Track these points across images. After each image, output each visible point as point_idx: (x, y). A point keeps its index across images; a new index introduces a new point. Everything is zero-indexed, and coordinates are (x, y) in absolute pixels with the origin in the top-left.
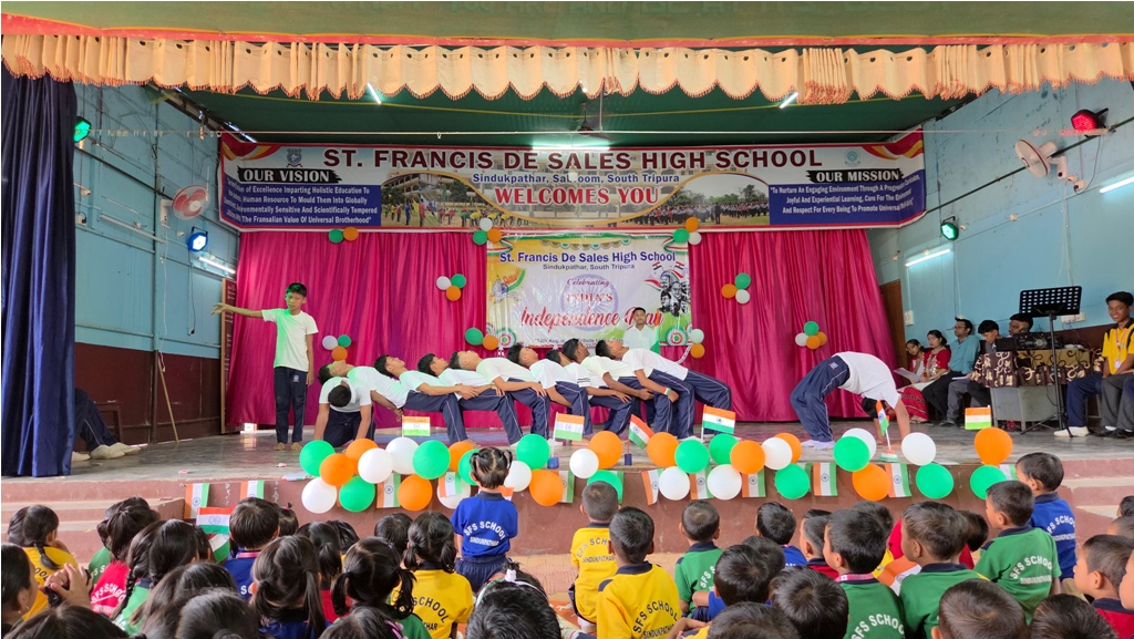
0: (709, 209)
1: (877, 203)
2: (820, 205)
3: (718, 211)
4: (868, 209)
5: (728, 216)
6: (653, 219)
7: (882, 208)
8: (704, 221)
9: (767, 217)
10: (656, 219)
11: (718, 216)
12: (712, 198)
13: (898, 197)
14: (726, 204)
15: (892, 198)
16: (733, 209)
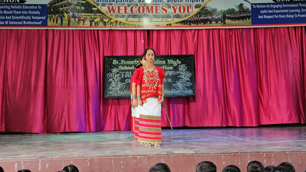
0: (220, 16)
2: (278, 14)
4: (303, 16)
10: (192, 22)
11: (224, 20)
12: (221, 11)
14: (228, 14)
16: (232, 16)
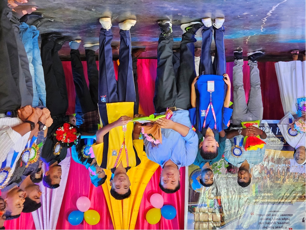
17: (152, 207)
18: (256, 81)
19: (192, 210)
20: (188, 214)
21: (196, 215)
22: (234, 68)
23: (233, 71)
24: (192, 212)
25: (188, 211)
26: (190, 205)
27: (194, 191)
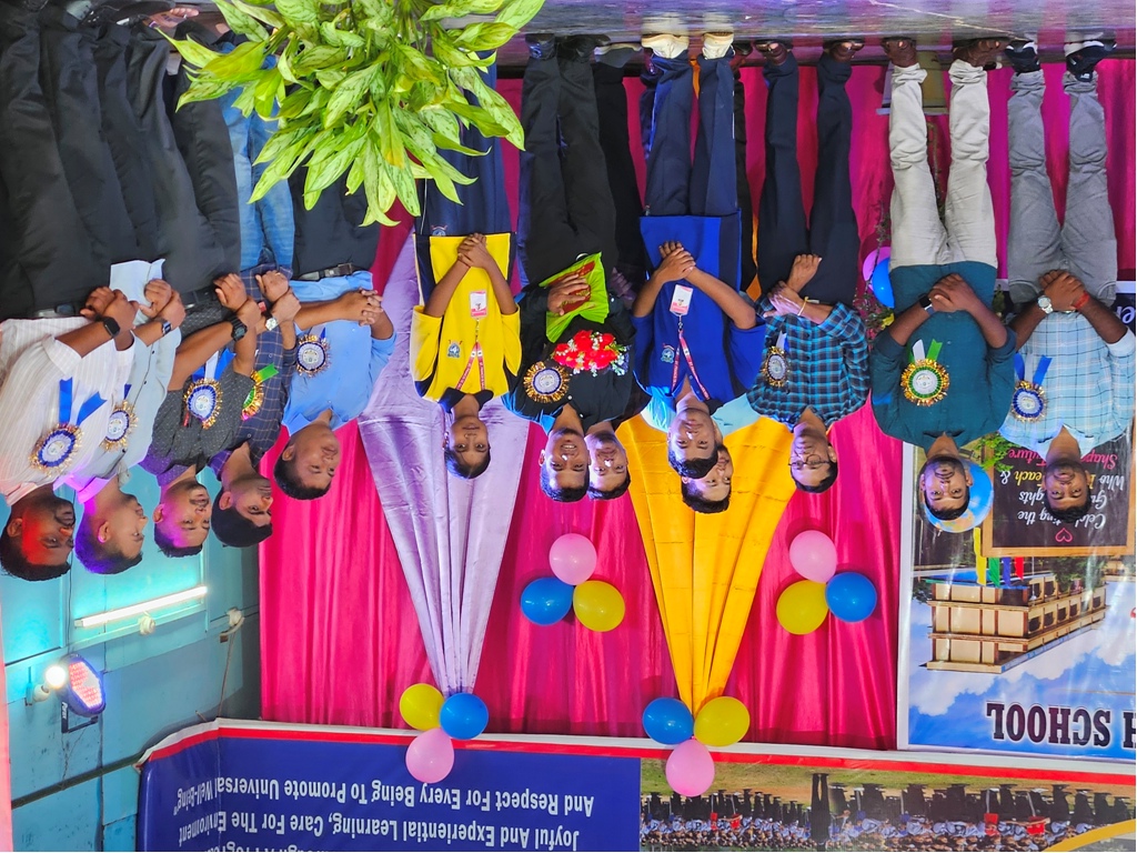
0: (849, 831)
1: (287, 806)
2: (469, 814)
3: (818, 821)
4: (318, 790)
5: (785, 799)
6: (1056, 810)
7: (269, 788)
8: (872, 791)
9: (647, 786)
10: (1044, 810)
11: (819, 805)
13: (218, 821)
14: (791, 842)
15: (238, 819)
16: (766, 825)
17: (796, 578)
18: (1086, 149)
19: (923, 591)
20: (912, 607)
21: (941, 609)
22: (1011, 103)
23: (1009, 117)
24: (924, 601)
25: (914, 596)
26: (920, 574)
27: (931, 526)
